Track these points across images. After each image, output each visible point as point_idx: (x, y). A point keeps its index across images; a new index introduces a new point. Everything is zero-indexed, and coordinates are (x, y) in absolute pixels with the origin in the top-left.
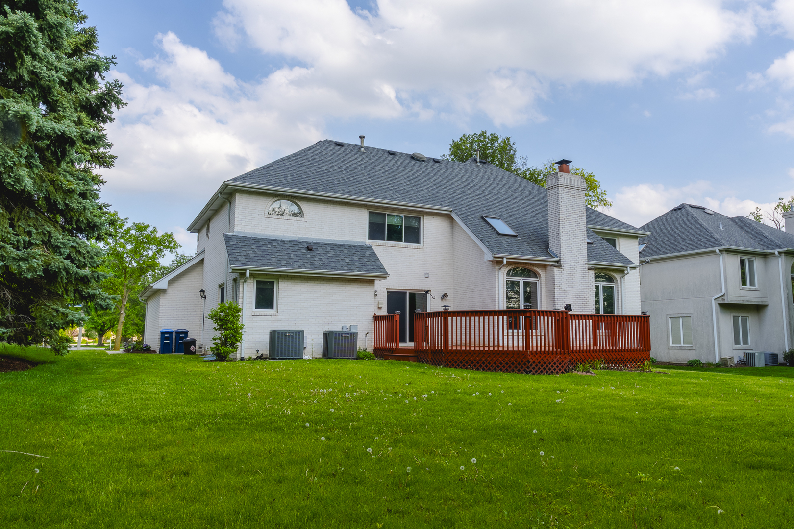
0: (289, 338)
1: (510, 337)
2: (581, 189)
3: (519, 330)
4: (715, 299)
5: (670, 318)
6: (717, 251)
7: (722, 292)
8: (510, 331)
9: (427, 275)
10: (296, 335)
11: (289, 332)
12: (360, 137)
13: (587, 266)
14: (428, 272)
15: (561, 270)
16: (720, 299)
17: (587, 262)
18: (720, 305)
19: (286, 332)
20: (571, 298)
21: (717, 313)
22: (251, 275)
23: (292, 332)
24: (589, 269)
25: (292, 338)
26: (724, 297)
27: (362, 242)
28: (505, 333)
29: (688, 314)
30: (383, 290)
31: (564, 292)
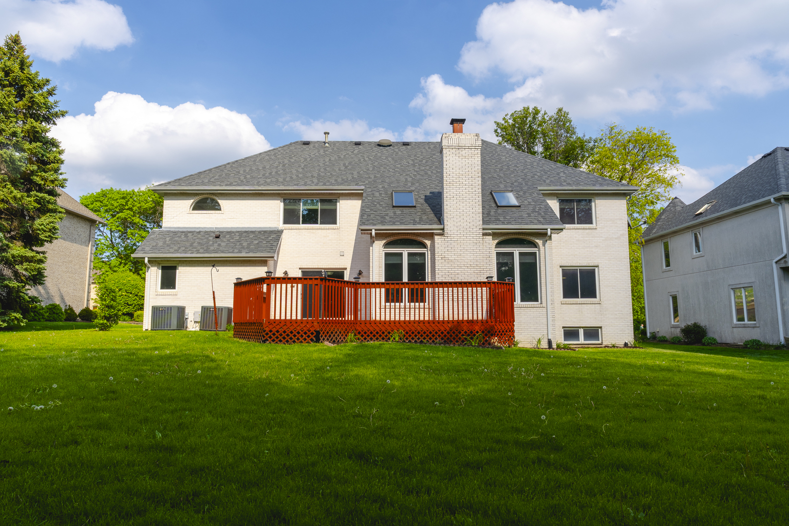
0: (162, 313)
1: (388, 311)
2: (474, 147)
3: (401, 304)
4: (776, 262)
5: (732, 289)
6: (772, 200)
7: (783, 253)
8: (388, 304)
9: (342, 254)
10: (168, 309)
11: (162, 308)
12: (325, 133)
13: (482, 231)
14: (343, 250)
15: (445, 237)
16: (782, 261)
17: (482, 227)
18: (781, 268)
19: (160, 308)
20: (458, 267)
21: (779, 280)
22: (149, 261)
23: (165, 308)
24: (484, 234)
25: (165, 313)
26: (786, 259)
27: (275, 227)
28: (383, 306)
29: (750, 283)
30: (296, 270)
31: (448, 261)
